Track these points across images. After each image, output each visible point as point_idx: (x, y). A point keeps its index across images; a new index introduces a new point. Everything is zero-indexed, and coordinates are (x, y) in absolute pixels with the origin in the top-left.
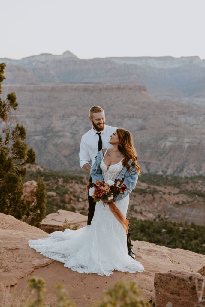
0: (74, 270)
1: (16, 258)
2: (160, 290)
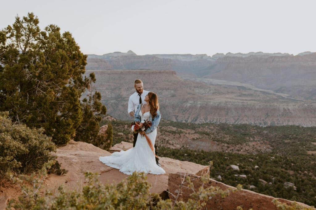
0: (125, 173)
1: (91, 167)
2: (172, 183)
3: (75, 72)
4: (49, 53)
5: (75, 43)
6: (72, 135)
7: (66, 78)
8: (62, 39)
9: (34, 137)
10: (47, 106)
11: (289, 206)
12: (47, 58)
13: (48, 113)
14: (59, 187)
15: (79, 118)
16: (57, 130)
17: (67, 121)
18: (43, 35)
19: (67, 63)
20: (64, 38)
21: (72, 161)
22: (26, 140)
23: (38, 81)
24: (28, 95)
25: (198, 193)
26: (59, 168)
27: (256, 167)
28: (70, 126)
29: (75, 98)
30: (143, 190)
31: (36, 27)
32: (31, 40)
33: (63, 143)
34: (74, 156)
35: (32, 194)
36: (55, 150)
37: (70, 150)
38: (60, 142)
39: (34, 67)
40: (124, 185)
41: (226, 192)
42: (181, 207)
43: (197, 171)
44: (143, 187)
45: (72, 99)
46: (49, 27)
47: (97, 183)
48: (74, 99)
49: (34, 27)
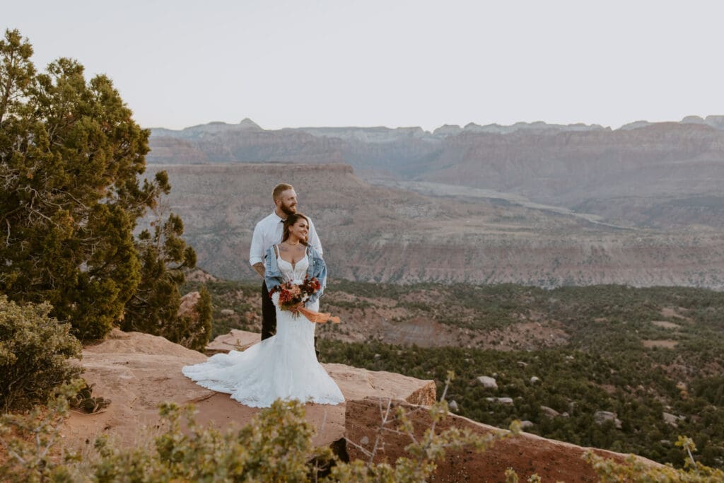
0: (245, 403)
1: (165, 391)
2: (353, 422)
3: (121, 170)
4: (59, 126)
5: (121, 102)
6: (115, 317)
7: (100, 184)
8: (89, 93)
9: (28, 323)
10: (55, 250)
11: (620, 465)
12: (55, 138)
13: (59, 267)
14: (98, 441)
15: (132, 278)
16: (79, 308)
17: (104, 285)
18: (42, 84)
19: (102, 150)
20: (93, 89)
21: (118, 379)
22: (7, 332)
23: (33, 192)
24: (9, 225)
25: (423, 443)
26: (90, 396)
27: (535, 378)
28: (112, 296)
29: (123, 230)
30: (297, 441)
31: (26, 63)
32: (14, 95)
33: (96, 338)
34: (124, 367)
35: (34, 460)
36: (78, 354)
37: (112, 351)
38: (88, 334)
39: (22, 158)
40: (254, 431)
41: (486, 440)
42: (384, 476)
43: (409, 394)
44: (298, 433)
45: (116, 234)
46: (56, 63)
47: (193, 429)
48: (121, 232)
49: (22, 65)
